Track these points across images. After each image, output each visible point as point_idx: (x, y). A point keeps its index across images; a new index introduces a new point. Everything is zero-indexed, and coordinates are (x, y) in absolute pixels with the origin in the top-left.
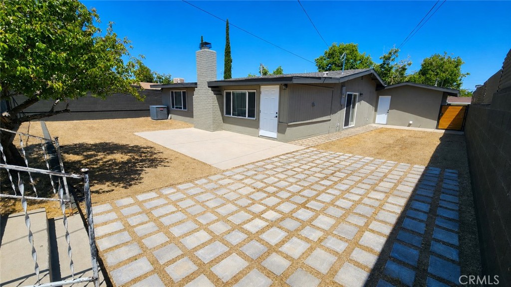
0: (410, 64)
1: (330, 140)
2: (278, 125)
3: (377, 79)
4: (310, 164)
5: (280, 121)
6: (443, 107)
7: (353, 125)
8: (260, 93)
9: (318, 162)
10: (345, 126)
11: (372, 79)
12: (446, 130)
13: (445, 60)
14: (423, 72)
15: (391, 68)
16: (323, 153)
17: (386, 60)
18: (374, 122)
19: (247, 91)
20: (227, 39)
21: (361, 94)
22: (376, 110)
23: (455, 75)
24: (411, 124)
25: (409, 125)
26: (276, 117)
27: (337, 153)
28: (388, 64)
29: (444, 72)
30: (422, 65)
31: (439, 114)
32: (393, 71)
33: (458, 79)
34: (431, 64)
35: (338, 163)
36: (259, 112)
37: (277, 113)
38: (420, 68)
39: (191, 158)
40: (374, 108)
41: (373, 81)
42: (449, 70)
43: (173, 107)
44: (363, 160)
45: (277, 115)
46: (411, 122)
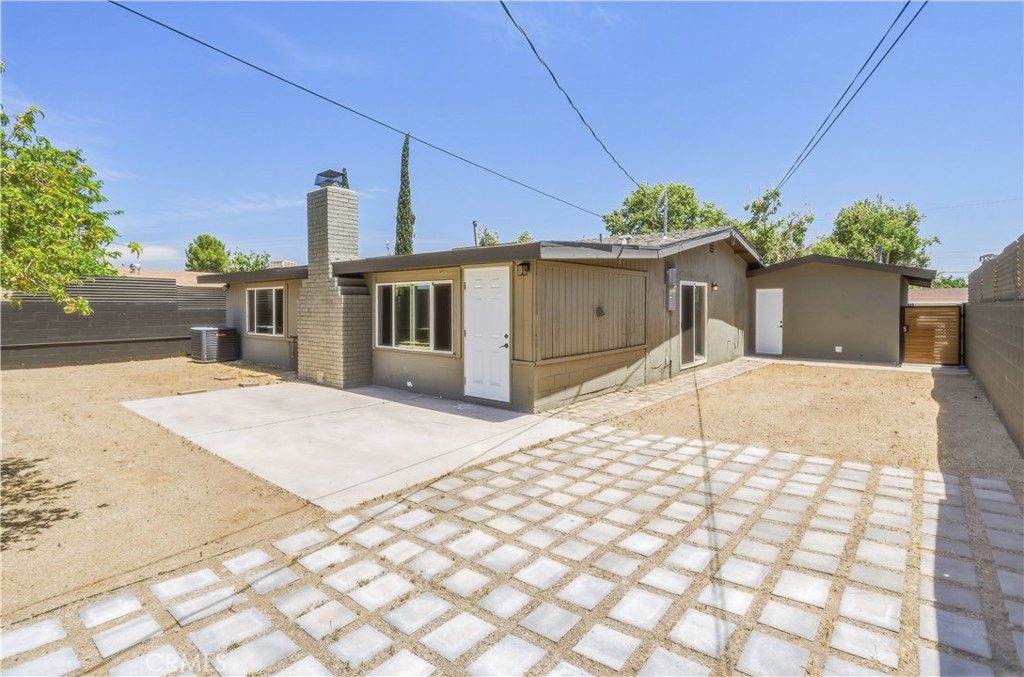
0: (810, 220)
1: (651, 400)
2: (512, 366)
3: (746, 251)
4: (596, 477)
5: (516, 357)
7: (705, 362)
8: (462, 286)
9: (618, 469)
10: (683, 362)
11: (736, 252)
16: (631, 439)
17: (759, 211)
18: (753, 351)
19: (430, 283)
20: (404, 176)
21: (713, 285)
23: (911, 242)
24: (839, 354)
26: (506, 346)
27: (670, 439)
28: (764, 221)
30: (839, 224)
31: (902, 330)
33: (919, 250)
35: (674, 469)
36: (463, 333)
37: (506, 336)
38: (833, 229)
39: (250, 475)
41: (737, 255)
43: (252, 329)
44: (739, 458)
45: (507, 341)
46: (838, 348)
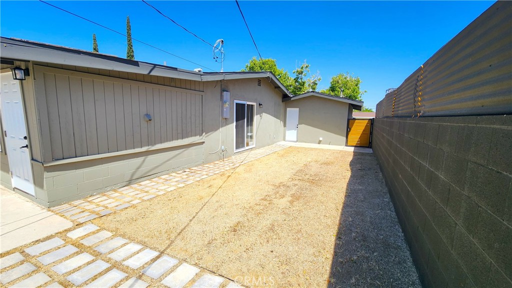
0: (320, 80)
3: (279, 87)
6: (350, 122)
7: (254, 146)
10: (237, 148)
12: (355, 146)
13: (348, 79)
14: (333, 89)
15: (304, 83)
17: (299, 74)
18: (284, 140)
21: (260, 105)
22: (285, 126)
23: (356, 92)
24: (321, 141)
25: (320, 142)
28: (301, 79)
29: (348, 89)
30: (331, 83)
31: (347, 130)
32: (306, 85)
33: (359, 96)
34: (338, 82)
38: (330, 85)
40: (282, 123)
41: (276, 89)
42: (352, 88)
46: (321, 139)
